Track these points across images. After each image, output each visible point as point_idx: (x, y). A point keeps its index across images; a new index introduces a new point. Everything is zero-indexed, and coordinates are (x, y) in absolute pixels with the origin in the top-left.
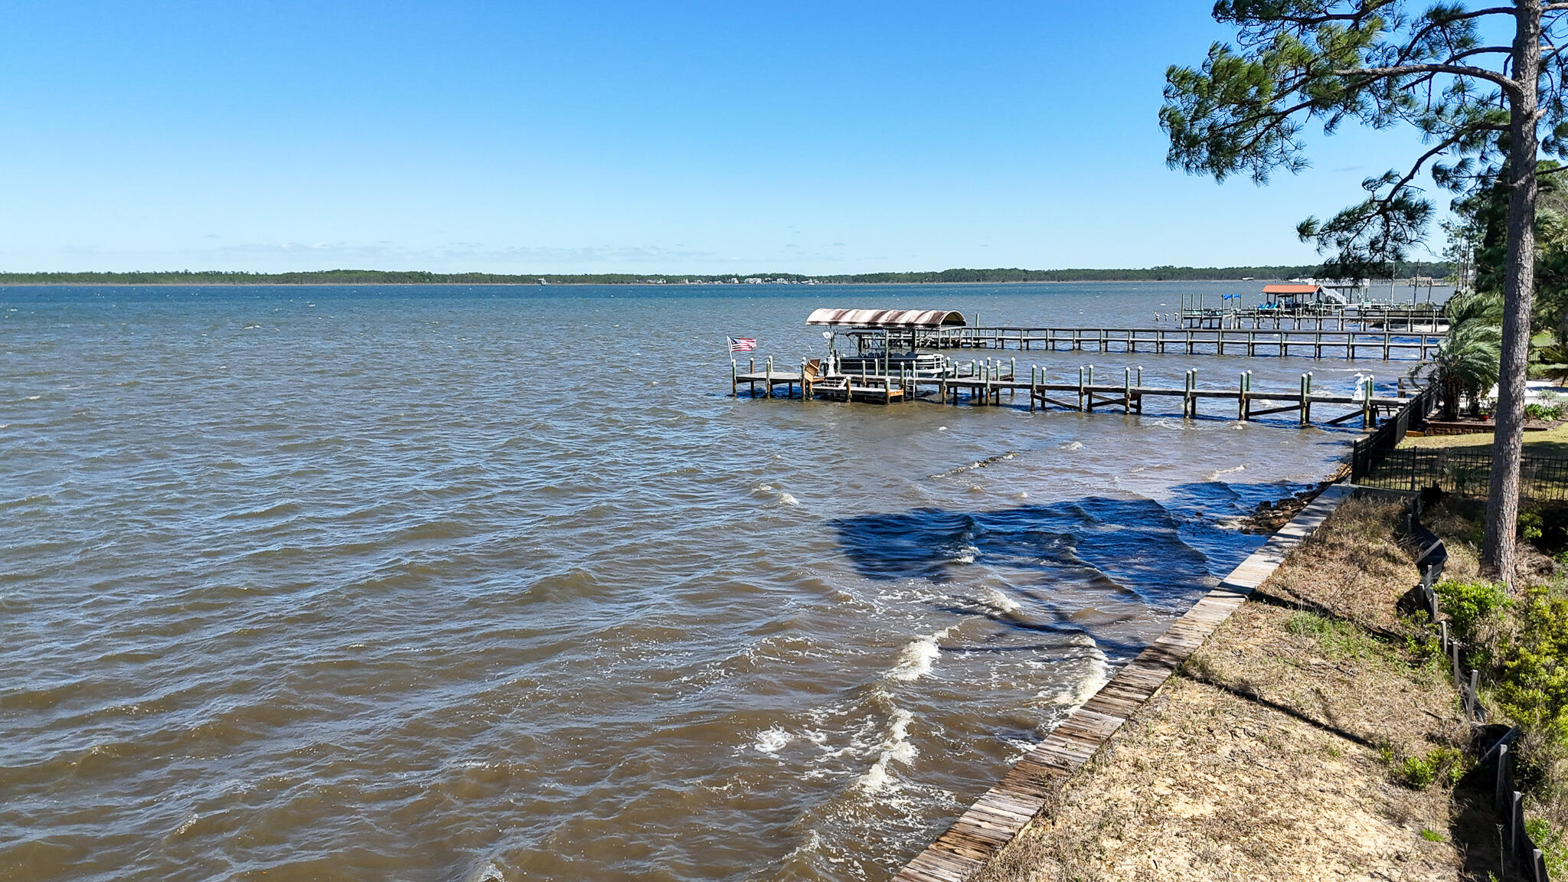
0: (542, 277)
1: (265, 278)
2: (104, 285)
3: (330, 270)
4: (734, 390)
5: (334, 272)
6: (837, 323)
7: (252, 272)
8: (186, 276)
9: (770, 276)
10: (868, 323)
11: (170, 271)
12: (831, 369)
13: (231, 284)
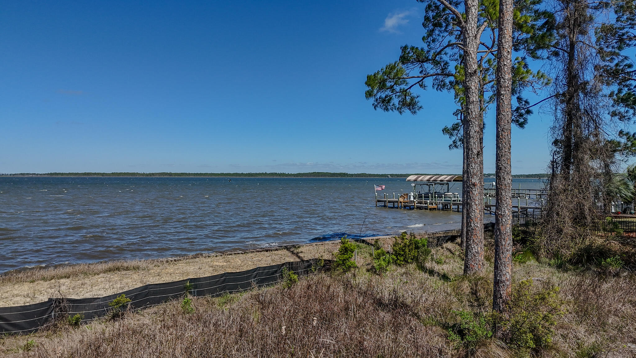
0: (388, 175)
1: (291, 175)
2: (240, 177)
3: (312, 172)
4: (376, 205)
5: (314, 173)
6: (417, 180)
7: (287, 173)
8: (266, 174)
9: (487, 175)
10: (427, 180)
11: (261, 173)
12: (412, 197)
13: (279, 177)
